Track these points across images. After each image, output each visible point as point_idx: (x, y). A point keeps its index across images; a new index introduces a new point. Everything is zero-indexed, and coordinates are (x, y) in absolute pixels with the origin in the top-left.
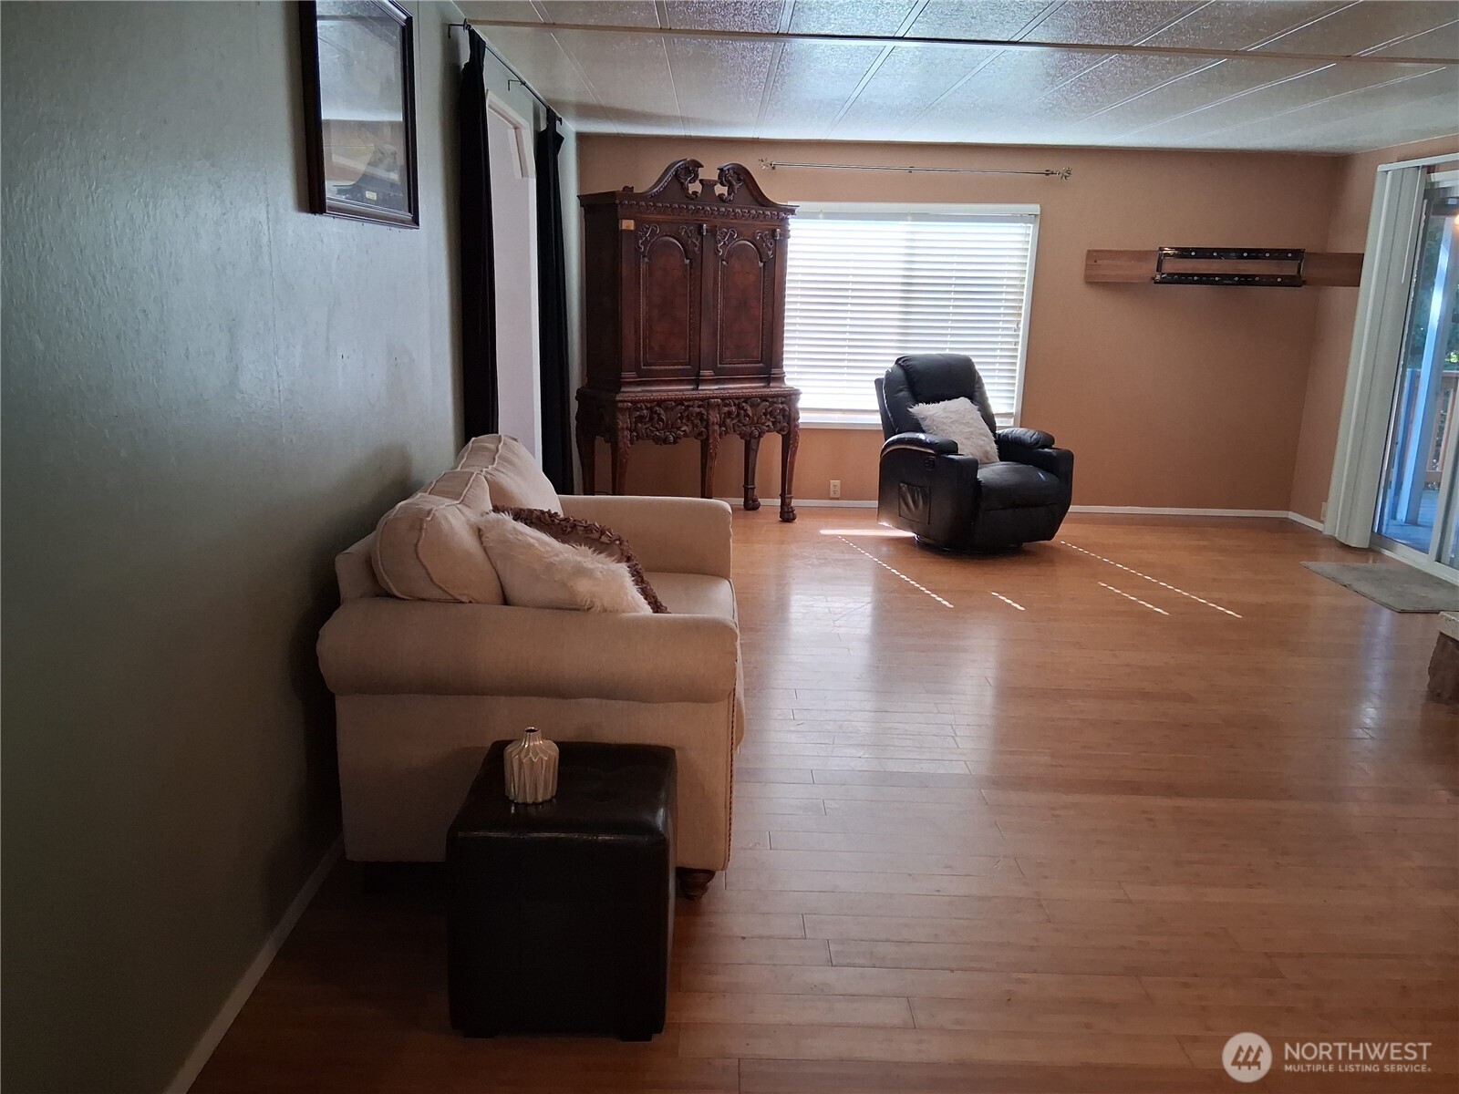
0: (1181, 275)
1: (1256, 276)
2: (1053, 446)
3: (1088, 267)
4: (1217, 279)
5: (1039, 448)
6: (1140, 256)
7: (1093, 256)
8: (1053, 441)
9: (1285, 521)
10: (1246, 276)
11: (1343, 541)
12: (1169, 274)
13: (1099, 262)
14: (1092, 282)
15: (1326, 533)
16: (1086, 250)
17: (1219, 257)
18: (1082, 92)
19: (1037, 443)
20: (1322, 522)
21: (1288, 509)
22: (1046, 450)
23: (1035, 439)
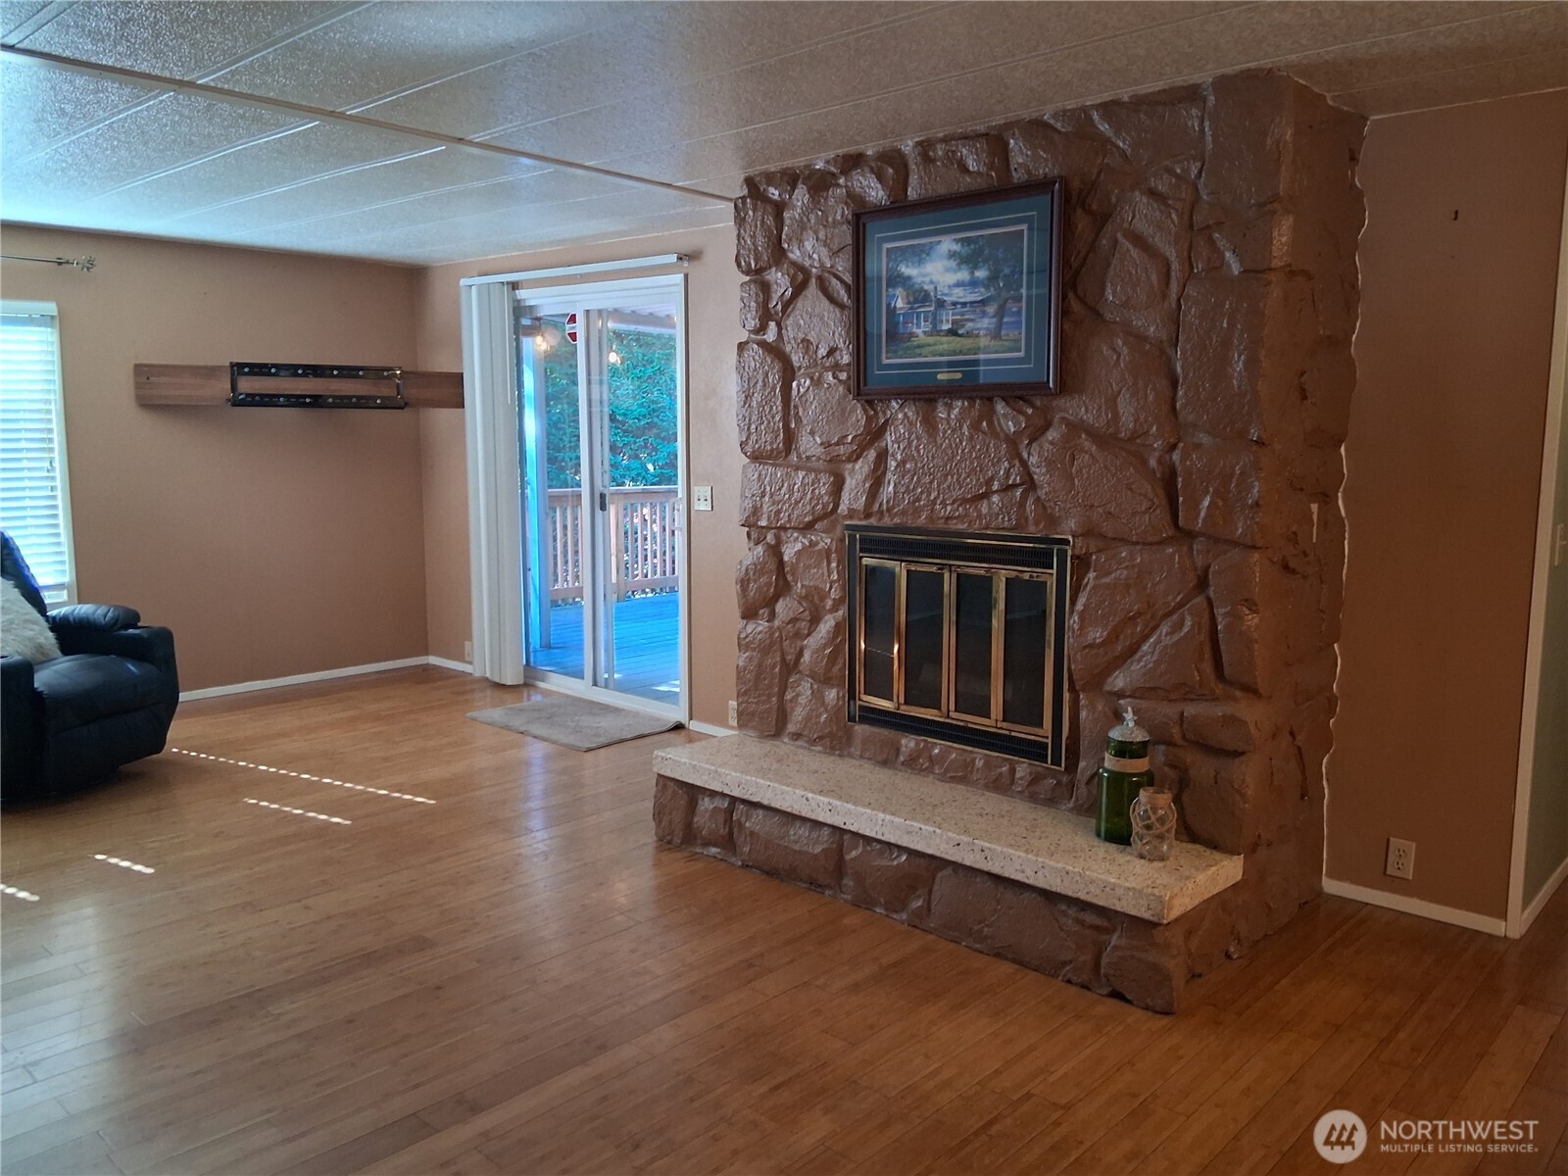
0: (262, 396)
1: (352, 397)
2: (139, 624)
3: (138, 386)
4: (308, 400)
5: (120, 629)
6: (209, 372)
7: (144, 373)
8: (136, 617)
9: (426, 669)
10: (342, 398)
11: (498, 681)
12: (248, 395)
13: (152, 379)
14: (148, 403)
15: (477, 674)
16: (131, 367)
17: (305, 375)
18: (113, 148)
19: (115, 623)
20: (471, 663)
21: (427, 654)
22: (131, 631)
23: (112, 618)
